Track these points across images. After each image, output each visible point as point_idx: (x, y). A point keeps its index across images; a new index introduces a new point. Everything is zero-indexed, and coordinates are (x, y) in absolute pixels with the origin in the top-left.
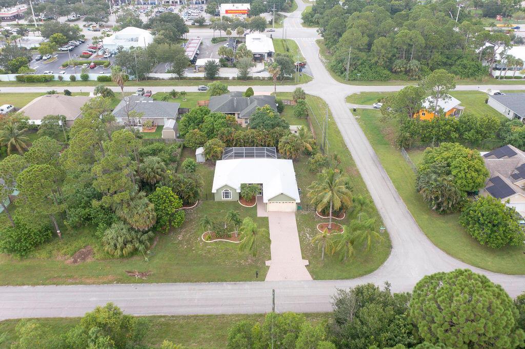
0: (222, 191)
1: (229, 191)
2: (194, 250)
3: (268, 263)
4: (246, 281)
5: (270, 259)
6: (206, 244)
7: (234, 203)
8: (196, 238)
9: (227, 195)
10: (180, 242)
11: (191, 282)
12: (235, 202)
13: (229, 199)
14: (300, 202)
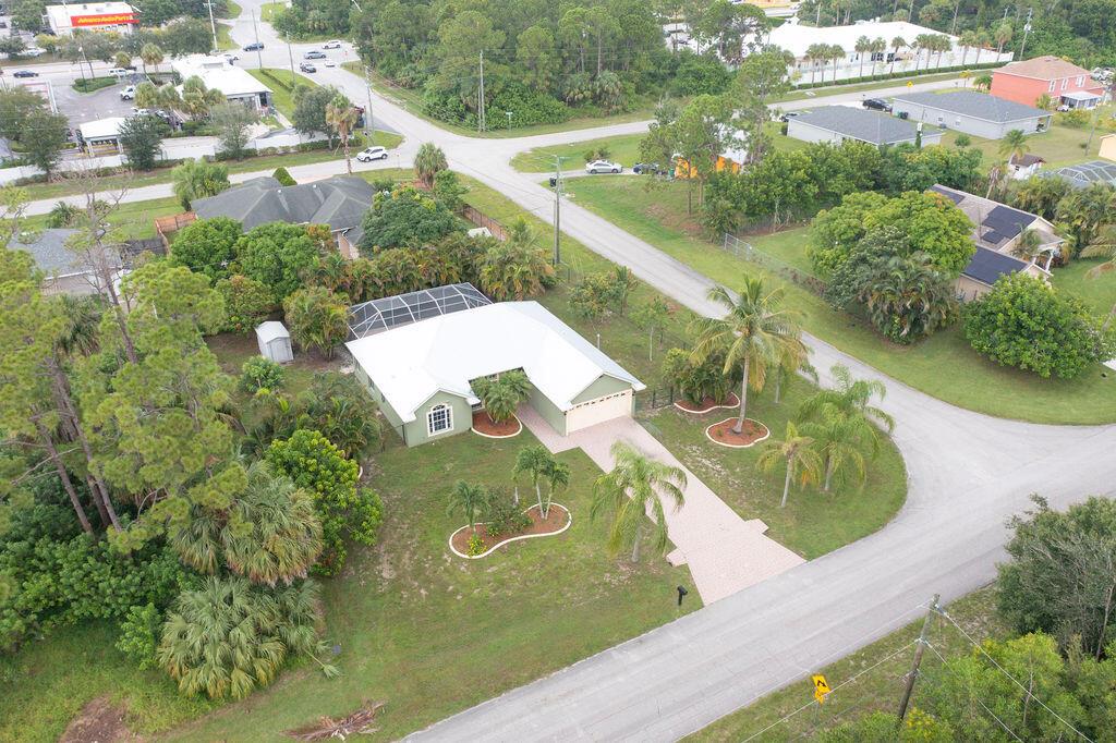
0: (428, 414)
1: (447, 407)
2: (456, 592)
3: (675, 558)
4: (659, 623)
5: (672, 547)
6: (479, 566)
7: (464, 437)
8: (438, 559)
9: (439, 420)
10: (396, 585)
11: (519, 684)
12: (464, 434)
13: (446, 430)
14: (644, 387)
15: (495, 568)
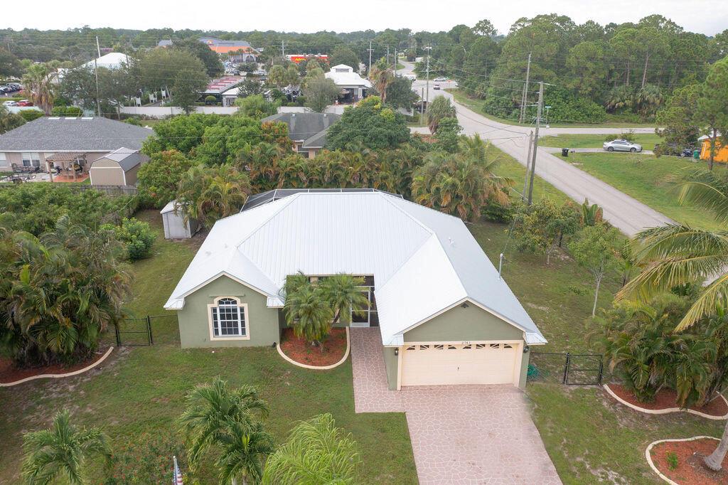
0: (210, 306)
1: (239, 305)
9: (229, 319)
12: (261, 349)
13: (239, 337)
14: (543, 341)
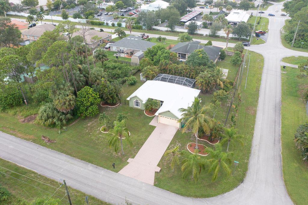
0: (134, 100)
1: (139, 101)
3: (130, 160)
4: (105, 168)
5: (133, 157)
7: (141, 111)
8: (98, 128)
9: (137, 103)
10: (87, 127)
11: (71, 156)
13: (138, 107)
15: (101, 136)
